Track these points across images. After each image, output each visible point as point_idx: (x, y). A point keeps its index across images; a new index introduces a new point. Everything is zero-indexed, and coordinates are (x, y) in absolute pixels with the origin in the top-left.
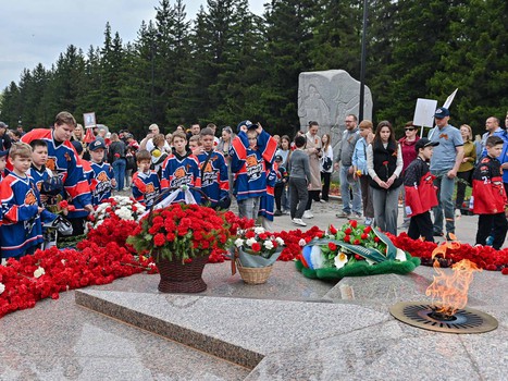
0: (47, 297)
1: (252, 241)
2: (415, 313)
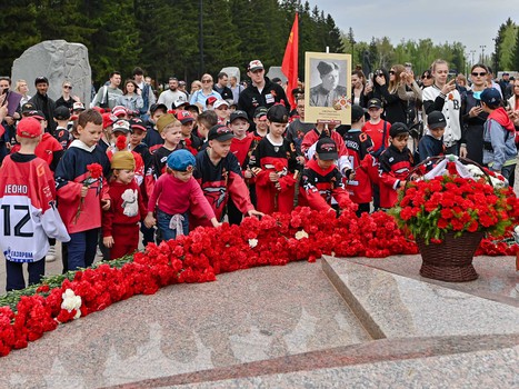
0: (303, 258)
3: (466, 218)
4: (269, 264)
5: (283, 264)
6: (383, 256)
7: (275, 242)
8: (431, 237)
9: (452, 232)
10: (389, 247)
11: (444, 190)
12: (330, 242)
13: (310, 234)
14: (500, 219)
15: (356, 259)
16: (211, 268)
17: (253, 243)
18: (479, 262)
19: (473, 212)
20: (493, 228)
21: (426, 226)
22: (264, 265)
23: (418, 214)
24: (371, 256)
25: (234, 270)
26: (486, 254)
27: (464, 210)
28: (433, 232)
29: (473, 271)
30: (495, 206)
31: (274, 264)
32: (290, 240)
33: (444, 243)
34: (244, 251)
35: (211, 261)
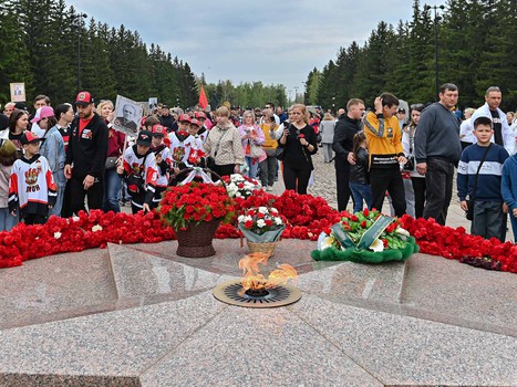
0: (96, 246)
1: (249, 218)
2: (233, 291)
3: (203, 212)
4: (69, 251)
5: (80, 251)
6: (156, 242)
7: (75, 234)
8: (180, 226)
9: (193, 222)
10: (162, 235)
11: (191, 192)
12: (118, 233)
13: (103, 227)
14: (228, 211)
15: (137, 246)
16: (20, 256)
17: (58, 235)
18: (216, 242)
19: (208, 207)
20: (223, 218)
21: (176, 219)
22: (65, 252)
23: (170, 210)
24: (148, 242)
25: (40, 257)
26: (230, 237)
27: (201, 206)
28: (181, 222)
29: (212, 248)
30: (224, 203)
31: (73, 251)
32: (86, 233)
33: (188, 230)
34: (50, 242)
35: (21, 250)
